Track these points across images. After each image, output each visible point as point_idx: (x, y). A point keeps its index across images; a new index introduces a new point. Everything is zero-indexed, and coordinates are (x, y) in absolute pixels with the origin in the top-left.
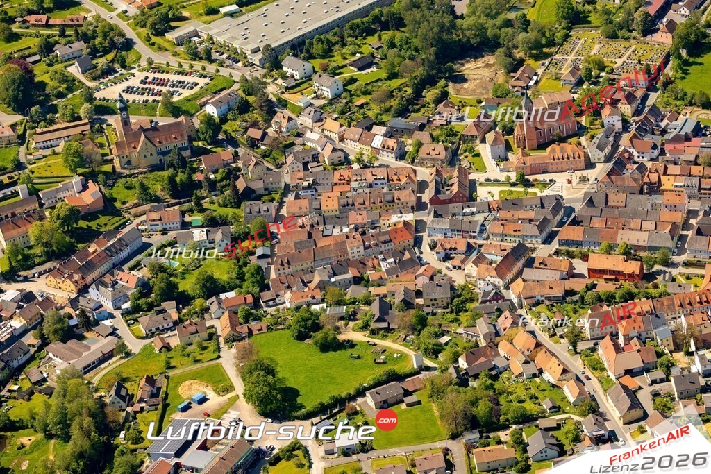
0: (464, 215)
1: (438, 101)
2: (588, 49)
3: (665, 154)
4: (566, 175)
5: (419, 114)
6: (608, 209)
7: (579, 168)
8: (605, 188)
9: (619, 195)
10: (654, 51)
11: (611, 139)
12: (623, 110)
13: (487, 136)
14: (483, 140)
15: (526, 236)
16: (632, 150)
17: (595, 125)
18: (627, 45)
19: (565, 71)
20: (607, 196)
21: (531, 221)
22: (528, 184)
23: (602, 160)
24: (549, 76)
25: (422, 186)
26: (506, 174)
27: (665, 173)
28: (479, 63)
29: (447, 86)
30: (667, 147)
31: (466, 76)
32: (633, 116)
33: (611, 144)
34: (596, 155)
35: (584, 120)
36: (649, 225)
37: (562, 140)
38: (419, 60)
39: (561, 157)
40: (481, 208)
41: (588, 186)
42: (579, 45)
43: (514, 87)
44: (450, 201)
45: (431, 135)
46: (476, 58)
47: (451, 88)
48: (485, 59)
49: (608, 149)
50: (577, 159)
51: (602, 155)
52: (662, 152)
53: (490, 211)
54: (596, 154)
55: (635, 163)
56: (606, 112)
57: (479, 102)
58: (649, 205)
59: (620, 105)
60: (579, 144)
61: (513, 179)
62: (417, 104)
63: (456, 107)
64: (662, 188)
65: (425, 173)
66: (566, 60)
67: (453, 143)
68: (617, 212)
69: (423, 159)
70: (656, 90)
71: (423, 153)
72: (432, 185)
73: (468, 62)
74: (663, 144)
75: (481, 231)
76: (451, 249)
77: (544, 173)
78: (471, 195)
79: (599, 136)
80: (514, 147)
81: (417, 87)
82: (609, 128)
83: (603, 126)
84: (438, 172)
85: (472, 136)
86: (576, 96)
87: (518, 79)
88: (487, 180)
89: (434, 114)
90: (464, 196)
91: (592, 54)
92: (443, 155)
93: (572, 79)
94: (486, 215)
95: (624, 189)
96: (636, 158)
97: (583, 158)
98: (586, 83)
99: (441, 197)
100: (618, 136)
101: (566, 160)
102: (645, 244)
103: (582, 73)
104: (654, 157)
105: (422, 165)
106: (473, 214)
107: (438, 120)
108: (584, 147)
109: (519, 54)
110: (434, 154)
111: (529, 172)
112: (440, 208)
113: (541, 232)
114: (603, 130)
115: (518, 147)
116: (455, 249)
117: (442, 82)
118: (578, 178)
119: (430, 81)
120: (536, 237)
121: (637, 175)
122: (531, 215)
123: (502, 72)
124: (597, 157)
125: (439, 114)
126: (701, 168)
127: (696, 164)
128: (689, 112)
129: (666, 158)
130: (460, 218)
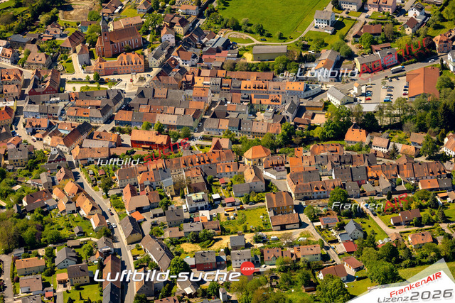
0: (51, 103)
1: (48, 23)
3: (202, 62)
4: (130, 76)
5: (34, 33)
6: (153, 100)
7: (140, 71)
8: (155, 85)
9: (163, 89)
11: (166, 51)
12: (177, 31)
13: (77, 47)
14: (75, 52)
15: (93, 118)
16: (178, 59)
17: (156, 41)
20: (154, 90)
21: (97, 107)
22: (102, 82)
23: (158, 65)
24: (130, 6)
25: (27, 82)
26: (86, 75)
27: (199, 75)
29: (58, 13)
30: (204, 57)
31: (73, 6)
32: (185, 35)
33: (165, 54)
35: (148, 38)
36: (180, 111)
37: (129, 51)
39: (126, 63)
40: (63, 98)
41: (144, 83)
43: (104, 13)
44: (44, 93)
45: (39, 47)
47: (60, 14)
49: (162, 58)
50: (138, 64)
51: (157, 62)
53: (70, 100)
54: (153, 61)
55: (180, 67)
56: (164, 31)
57: (78, 24)
58: (183, 97)
59: (175, 27)
60: (143, 54)
61: (92, 79)
62: (34, 26)
63: (61, 28)
64: (195, 85)
65: (29, 74)
67: (54, 53)
68: (159, 102)
69: (29, 63)
70: (204, 18)
71: (30, 59)
72: (32, 82)
75: (61, 114)
76: (36, 126)
77: (115, 74)
78: (59, 89)
79: (156, 49)
80: (96, 55)
81: (35, 13)
82: (165, 43)
84: (37, 73)
85: (67, 48)
86: (145, 20)
87: (107, 8)
88: (74, 79)
89: (44, 32)
90: (53, 90)
92: (44, 60)
93: (145, 8)
94: (66, 103)
95: (169, 86)
96: (181, 65)
97: (143, 63)
98: (155, 11)
99: (37, 90)
101: (130, 65)
102: (175, 124)
103: (152, 4)
104: (194, 64)
105: (29, 68)
106: (57, 102)
107: (46, 37)
108: (145, 57)
110: (37, 60)
111: (104, 73)
112: (34, 98)
113: (103, 115)
114: (160, 44)
115: (98, 56)
116: (40, 126)
117: (54, 10)
118: (138, 78)
119: (45, 9)
120: (100, 118)
121: (179, 76)
122: (99, 103)
123: (98, 3)
124: (153, 63)
125: (48, 32)
126: (225, 71)
127: (222, 69)
128: (223, 33)
129: (202, 65)
130: (47, 104)
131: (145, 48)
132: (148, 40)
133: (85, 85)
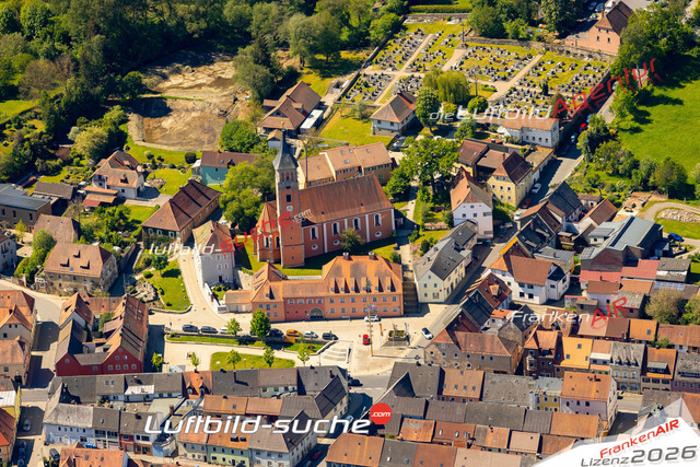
0: (128, 400)
1: (101, 152)
2: (439, 59)
3: (579, 292)
4: (361, 327)
5: (56, 179)
6: (441, 403)
7: (390, 311)
8: (441, 359)
9: (468, 373)
10: (580, 69)
11: (466, 253)
12: (498, 193)
13: (197, 232)
14: (189, 242)
16: (507, 279)
17: (435, 221)
18: (523, 51)
19: (383, 101)
20: (442, 373)
21: (272, 419)
22: (277, 341)
23: (443, 296)
24: (347, 111)
25: (46, 333)
26: (232, 316)
27: (574, 331)
28: (203, 75)
29: (125, 121)
30: (585, 278)
31: (169, 103)
32: (520, 206)
33: (464, 263)
34: (431, 286)
35: (411, 209)
36: (526, 442)
37: (359, 248)
38: (66, 60)
39: (351, 286)
40: (165, 388)
41: (407, 351)
42: (421, 49)
43: (269, 130)
44: (102, 369)
45: (76, 225)
46: (196, 63)
47: (133, 126)
48: (216, 67)
49: (458, 274)
50: (387, 291)
51: (444, 286)
52: (574, 288)
53: (185, 395)
54: (430, 283)
55: (513, 306)
56: (460, 192)
57: (191, 159)
58: (531, 400)
59: (492, 181)
60: (397, 260)
61: (246, 330)
62: (56, 158)
63: (140, 169)
64: (564, 363)
65: (53, 307)
66: (389, 78)
67: (123, 245)
68: (459, 409)
69: (52, 276)
70: (575, 154)
71: (53, 263)
72: (65, 333)
73: (178, 71)
74: (577, 271)
75: (162, 438)
77: (314, 319)
78: (148, 357)
79: (440, 246)
80: (255, 259)
81: (57, 120)
82: (464, 229)
83: (451, 224)
84: (81, 306)
85: (165, 232)
86: (399, 156)
87: (278, 113)
88: (189, 329)
89: (89, 181)
90: (132, 359)
91: (445, 68)
92: (97, 268)
93: (396, 120)
94: (175, 402)
95: (482, 362)
96: (515, 297)
97: (399, 290)
98: (426, 130)
99: (82, 359)
100: (482, 248)
101: (363, 292)
103: (417, 107)
104: (556, 297)
105: (50, 288)
106: (147, 399)
107: (96, 195)
108: (405, 268)
109: (287, 60)
110: (76, 267)
111: (282, 315)
112: (76, 383)
114: (450, 232)
115: (263, 260)
117: (115, 113)
118: (386, 334)
119: (88, 108)
121: (513, 334)
122: (274, 406)
123: (247, 97)
124: (431, 290)
125: (101, 180)
126: (651, 325)
127: (643, 315)
128: (639, 204)
129: (580, 300)
130: (118, 405)
131: (402, 241)
132: (410, 216)
133: (227, 349)
